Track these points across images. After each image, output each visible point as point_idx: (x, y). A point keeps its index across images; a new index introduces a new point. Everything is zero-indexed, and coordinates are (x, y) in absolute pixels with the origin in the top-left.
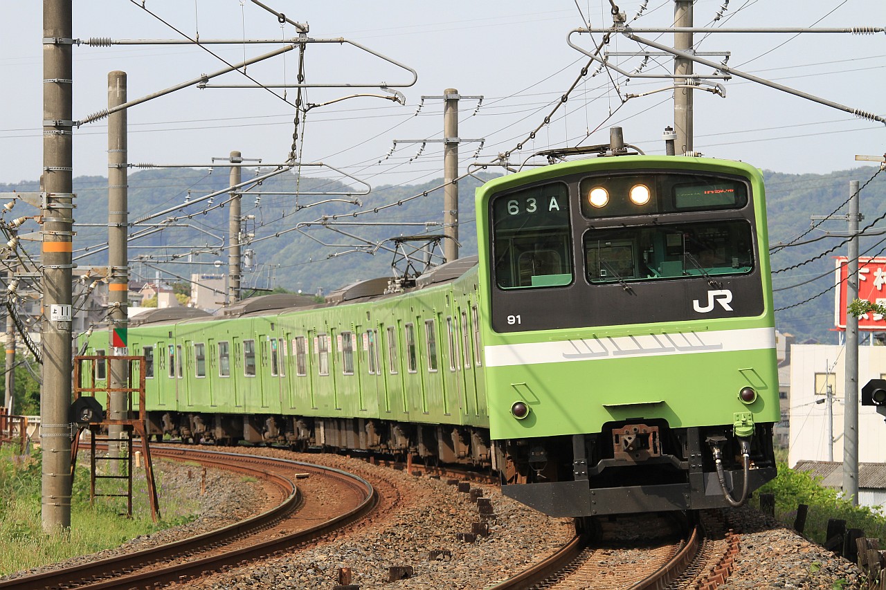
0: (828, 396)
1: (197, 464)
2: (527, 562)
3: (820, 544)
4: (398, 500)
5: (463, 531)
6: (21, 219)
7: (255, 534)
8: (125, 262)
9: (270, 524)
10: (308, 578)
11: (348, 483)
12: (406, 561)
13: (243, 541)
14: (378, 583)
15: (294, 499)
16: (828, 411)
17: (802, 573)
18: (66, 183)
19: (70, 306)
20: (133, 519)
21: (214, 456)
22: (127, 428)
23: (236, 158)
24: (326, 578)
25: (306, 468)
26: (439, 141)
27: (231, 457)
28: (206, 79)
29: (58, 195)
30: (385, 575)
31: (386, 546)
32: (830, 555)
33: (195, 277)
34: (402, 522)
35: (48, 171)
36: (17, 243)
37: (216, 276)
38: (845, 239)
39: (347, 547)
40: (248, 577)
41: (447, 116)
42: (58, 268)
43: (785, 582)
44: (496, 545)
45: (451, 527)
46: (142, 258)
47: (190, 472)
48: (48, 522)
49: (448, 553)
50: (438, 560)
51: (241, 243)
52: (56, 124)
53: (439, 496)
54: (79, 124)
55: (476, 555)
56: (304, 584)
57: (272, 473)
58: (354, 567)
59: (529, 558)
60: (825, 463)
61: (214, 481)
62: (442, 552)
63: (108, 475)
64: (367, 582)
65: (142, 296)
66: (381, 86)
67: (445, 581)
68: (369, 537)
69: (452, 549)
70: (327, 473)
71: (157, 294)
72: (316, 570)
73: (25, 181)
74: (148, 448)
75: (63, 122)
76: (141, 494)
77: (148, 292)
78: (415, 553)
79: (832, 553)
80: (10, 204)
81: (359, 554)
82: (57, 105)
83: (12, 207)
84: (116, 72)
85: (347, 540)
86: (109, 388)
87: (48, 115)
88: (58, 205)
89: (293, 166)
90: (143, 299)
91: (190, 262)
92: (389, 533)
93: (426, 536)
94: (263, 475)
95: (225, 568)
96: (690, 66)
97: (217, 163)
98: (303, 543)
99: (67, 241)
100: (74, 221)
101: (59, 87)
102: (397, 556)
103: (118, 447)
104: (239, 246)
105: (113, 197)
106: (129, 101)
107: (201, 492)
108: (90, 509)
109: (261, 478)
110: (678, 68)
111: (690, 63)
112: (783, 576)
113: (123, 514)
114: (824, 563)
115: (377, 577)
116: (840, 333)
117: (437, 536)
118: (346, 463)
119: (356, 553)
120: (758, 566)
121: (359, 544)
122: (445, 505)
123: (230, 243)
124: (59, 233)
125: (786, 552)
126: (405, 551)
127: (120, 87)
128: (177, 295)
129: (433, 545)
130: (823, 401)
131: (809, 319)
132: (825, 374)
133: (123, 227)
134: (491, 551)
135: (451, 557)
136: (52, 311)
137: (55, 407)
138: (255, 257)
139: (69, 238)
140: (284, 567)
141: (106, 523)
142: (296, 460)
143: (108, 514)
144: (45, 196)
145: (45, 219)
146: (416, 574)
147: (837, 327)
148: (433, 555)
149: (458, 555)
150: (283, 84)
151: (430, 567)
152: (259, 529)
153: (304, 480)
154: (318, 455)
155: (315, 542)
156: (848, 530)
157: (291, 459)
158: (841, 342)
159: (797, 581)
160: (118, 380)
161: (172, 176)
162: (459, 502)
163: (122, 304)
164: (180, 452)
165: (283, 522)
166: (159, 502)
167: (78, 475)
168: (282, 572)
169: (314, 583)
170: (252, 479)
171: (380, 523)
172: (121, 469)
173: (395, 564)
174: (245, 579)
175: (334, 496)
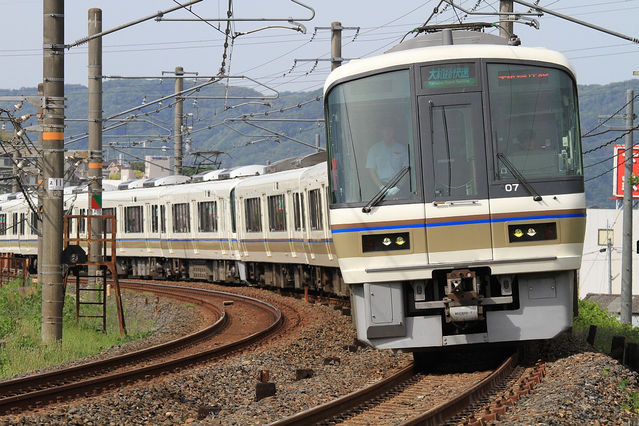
0: (608, 246)
1: (151, 294)
2: (395, 367)
3: (608, 355)
4: (299, 321)
5: (347, 344)
6: (27, 115)
7: (196, 345)
8: (100, 148)
9: (207, 338)
10: (238, 377)
11: (262, 308)
12: (308, 365)
13: (188, 350)
14: (288, 381)
15: (223, 320)
16: (608, 257)
17: (596, 375)
18: (60, 88)
19: (62, 179)
20: (107, 334)
21: (163, 288)
22: (103, 268)
23: (180, 72)
24: (251, 377)
25: (231, 297)
26: (327, 60)
27: (176, 289)
28: (161, 15)
29: (54, 98)
30: (293, 375)
31: (292, 354)
32: (616, 363)
33: (148, 158)
34: (304, 337)
35: (47, 81)
36: (24, 133)
37: (163, 157)
38: (624, 132)
39: (264, 355)
40: (195, 376)
41: (334, 41)
42: (54, 152)
43: (585, 382)
44: (372, 354)
45: (339, 341)
46: (111, 144)
47: (147, 300)
48: (46, 336)
49: (338, 360)
50: (330, 364)
51: (183, 134)
52: (53, 47)
53: (329, 318)
54: (69, 47)
55: (358, 361)
56: (235, 382)
57: (206, 300)
58: (270, 370)
59: (396, 363)
60: (607, 295)
61: (164, 306)
62: (333, 359)
63: (88, 302)
64: (280, 380)
65: (109, 172)
66: (289, 20)
67: (337, 380)
68: (280, 348)
69: (340, 357)
70: (246, 301)
71: (120, 170)
72: (243, 371)
73: (24, 88)
74: (118, 283)
75: (57, 45)
76: (113, 316)
77: (113, 169)
78: (313, 360)
79: (617, 362)
80: (19, 105)
81: (273, 360)
82: (53, 33)
83: (20, 107)
84: (94, 9)
85: (264, 349)
86: (89, 238)
87: (47, 40)
88: (54, 106)
89: (222, 78)
90: (110, 173)
91: (144, 147)
92: (295, 345)
93: (321, 347)
94: (200, 303)
95: (178, 370)
96: (511, 6)
97: (165, 75)
98: (233, 352)
99: (60, 132)
100: (65, 118)
101: (55, 20)
102: (300, 362)
103: (95, 281)
104: (181, 136)
105: (92, 100)
106: (104, 30)
107: (155, 314)
108: (76, 325)
109: (198, 304)
110: (502, 8)
111: (511, 4)
112: (583, 377)
113: (99, 330)
114: (612, 369)
115: (287, 377)
116: (617, 201)
117: (329, 347)
118: (260, 294)
119: (271, 359)
120: (564, 370)
121: (273, 353)
122: (334, 325)
123: (175, 133)
124: (54, 126)
125: (584, 360)
126: (306, 358)
127: (97, 20)
128: (135, 170)
129: (326, 354)
130: (605, 250)
131: (593, 190)
132: (605, 230)
133: (99, 122)
134: (368, 358)
135: (340, 363)
136: (49, 183)
137: (51, 253)
138: (192, 143)
139: (62, 130)
140: (221, 369)
141: (87, 336)
142: (223, 291)
143: (89, 330)
144: (44, 99)
145: (45, 116)
146: (315, 374)
147: (615, 196)
148: (327, 361)
149: (345, 361)
150: (217, 18)
151: (324, 370)
152: (199, 341)
153: (230, 306)
154: (239, 288)
155: (241, 351)
156: (627, 344)
157: (219, 291)
158: (617, 207)
159: (594, 381)
160: (95, 233)
161: (131, 84)
162: (343, 322)
163: (98, 178)
164: (139, 285)
165: (216, 337)
166: (126, 321)
167: (67, 301)
168: (219, 373)
169: (242, 380)
170: (191, 305)
171: (288, 338)
172: (97, 298)
173: (299, 368)
174: (192, 378)
175: (252, 318)
